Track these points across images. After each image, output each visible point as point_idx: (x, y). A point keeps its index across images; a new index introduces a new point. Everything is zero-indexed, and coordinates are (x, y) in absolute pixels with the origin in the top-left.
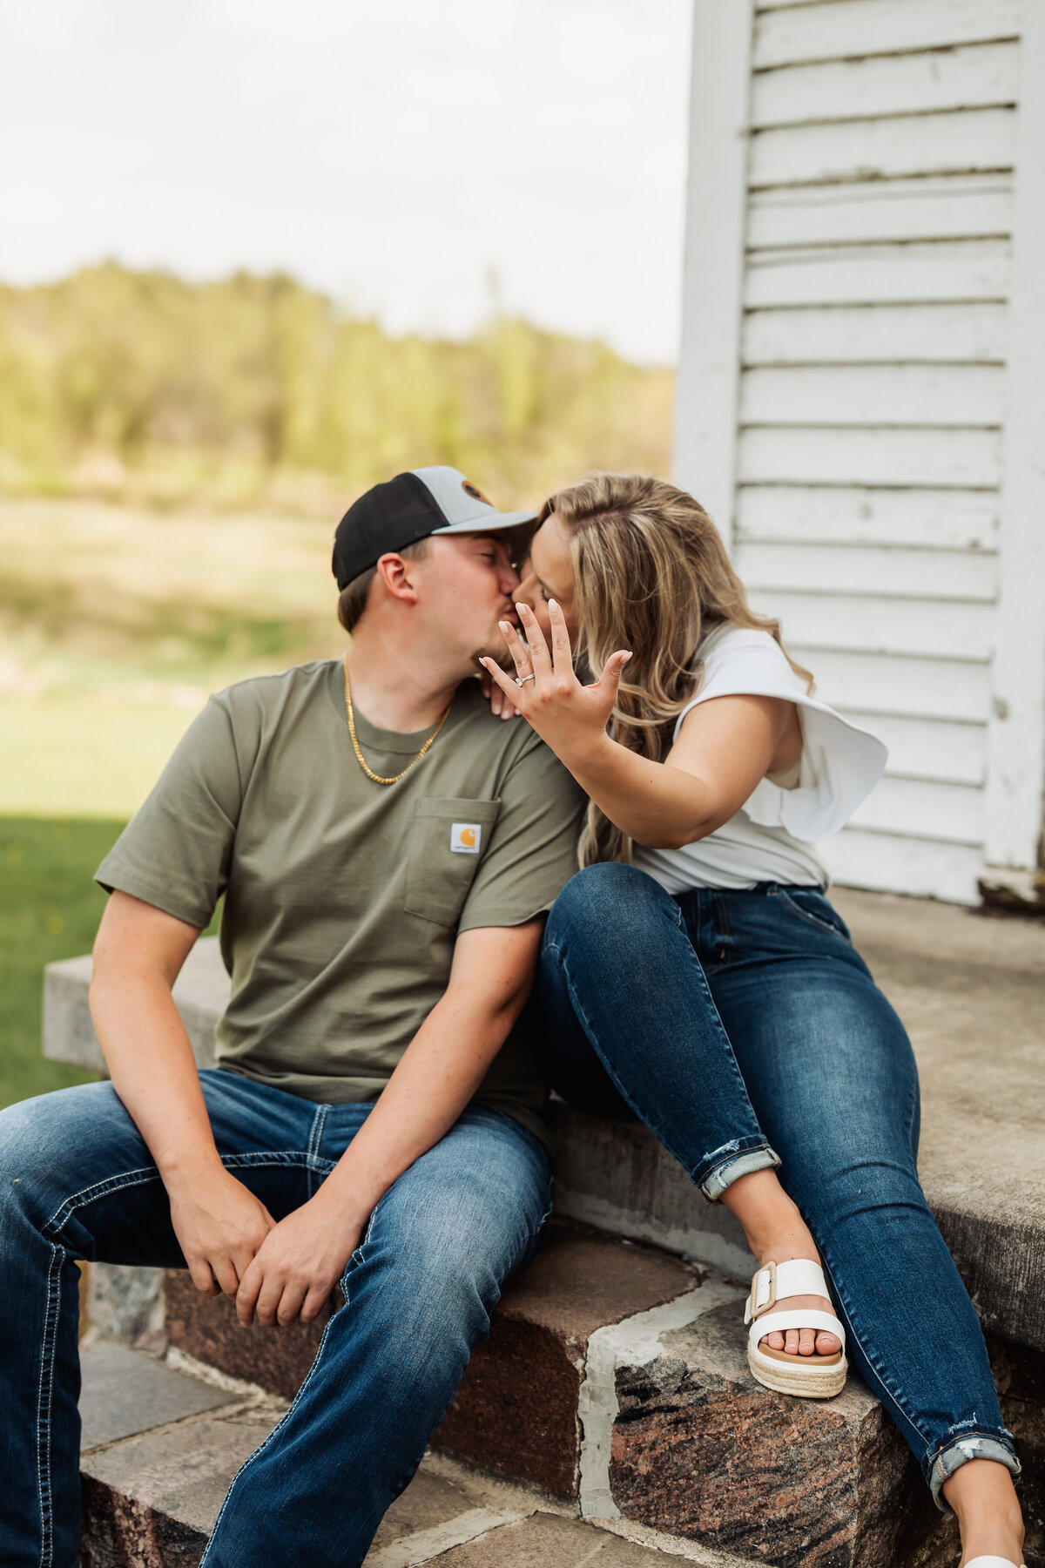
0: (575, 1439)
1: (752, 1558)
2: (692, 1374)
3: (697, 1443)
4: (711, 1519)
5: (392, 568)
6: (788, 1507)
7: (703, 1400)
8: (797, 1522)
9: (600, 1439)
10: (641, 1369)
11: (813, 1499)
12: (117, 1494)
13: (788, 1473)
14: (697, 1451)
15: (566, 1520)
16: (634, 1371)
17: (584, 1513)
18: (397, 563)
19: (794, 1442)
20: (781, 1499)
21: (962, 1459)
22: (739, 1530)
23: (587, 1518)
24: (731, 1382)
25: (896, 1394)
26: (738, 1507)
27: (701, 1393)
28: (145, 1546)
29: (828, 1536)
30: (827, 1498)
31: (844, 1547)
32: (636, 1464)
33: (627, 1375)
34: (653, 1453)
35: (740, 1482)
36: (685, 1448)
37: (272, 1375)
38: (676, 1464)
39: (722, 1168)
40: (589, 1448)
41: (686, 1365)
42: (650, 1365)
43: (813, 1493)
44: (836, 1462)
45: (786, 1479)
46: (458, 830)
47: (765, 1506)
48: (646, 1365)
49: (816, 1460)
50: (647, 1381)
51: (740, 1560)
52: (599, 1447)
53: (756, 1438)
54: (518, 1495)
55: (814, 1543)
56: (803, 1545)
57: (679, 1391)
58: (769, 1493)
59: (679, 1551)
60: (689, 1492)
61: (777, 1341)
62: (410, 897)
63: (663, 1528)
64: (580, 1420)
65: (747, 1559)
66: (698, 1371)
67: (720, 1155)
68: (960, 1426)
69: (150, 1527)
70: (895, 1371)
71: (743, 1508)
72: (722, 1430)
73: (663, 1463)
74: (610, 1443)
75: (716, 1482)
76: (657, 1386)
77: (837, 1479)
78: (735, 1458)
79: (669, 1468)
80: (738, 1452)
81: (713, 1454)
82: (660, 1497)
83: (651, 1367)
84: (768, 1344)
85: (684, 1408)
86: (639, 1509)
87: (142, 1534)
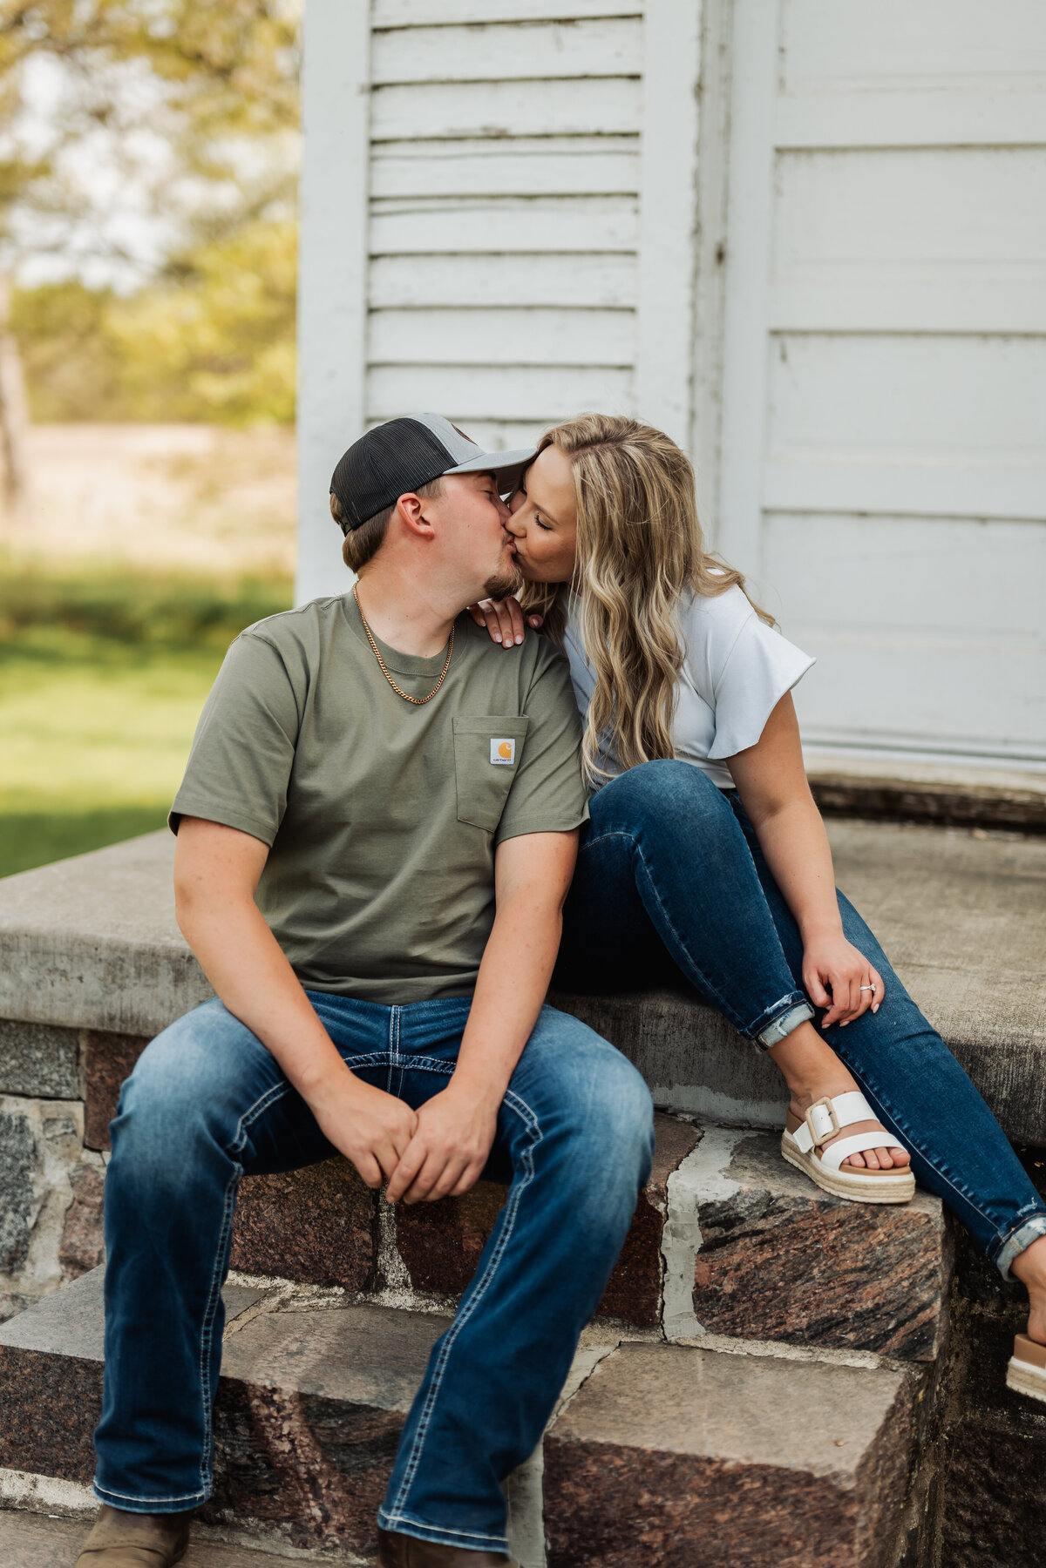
0: (658, 1274)
1: (839, 1347)
2: (777, 1200)
3: (783, 1258)
4: (798, 1320)
5: (410, 507)
6: (874, 1298)
7: (790, 1220)
8: (885, 1309)
9: (682, 1269)
10: (724, 1203)
11: (899, 1288)
12: (253, 1386)
13: (875, 1269)
14: (783, 1265)
15: (650, 1345)
16: (718, 1205)
17: (668, 1336)
18: (413, 501)
19: (880, 1243)
20: (868, 1293)
21: (1036, 1235)
22: (826, 1325)
23: (673, 1340)
24: (817, 1202)
25: (963, 1190)
26: (824, 1306)
27: (787, 1215)
28: (291, 1428)
29: (914, 1315)
30: (913, 1285)
31: (930, 1322)
32: (721, 1285)
33: (711, 1210)
34: (739, 1273)
35: (827, 1284)
36: (771, 1264)
37: (303, 1265)
38: (762, 1279)
39: (781, 1019)
40: (672, 1278)
41: (770, 1193)
42: (733, 1199)
43: (899, 1283)
44: (921, 1254)
45: (872, 1275)
46: (496, 743)
47: (852, 1301)
48: (730, 1199)
49: (901, 1255)
50: (731, 1213)
51: (827, 1350)
52: (682, 1276)
53: (843, 1245)
54: (596, 1331)
55: (900, 1324)
56: (890, 1327)
57: (764, 1216)
58: (855, 1289)
59: (768, 1353)
60: (775, 1302)
61: (859, 1161)
62: (462, 807)
63: (752, 1335)
64: (663, 1256)
65: (834, 1349)
66: (783, 1196)
67: (779, 1009)
68: (1025, 1209)
69: (298, 1410)
70: (959, 1171)
71: (830, 1306)
72: (808, 1243)
73: (748, 1280)
74: (693, 1271)
75: (803, 1288)
76: (742, 1215)
77: (922, 1268)
78: (822, 1265)
79: (755, 1284)
80: (825, 1259)
81: (800, 1264)
82: (746, 1309)
83: (735, 1200)
84: (850, 1164)
85: (770, 1230)
86: (725, 1324)
87: (288, 1417)
